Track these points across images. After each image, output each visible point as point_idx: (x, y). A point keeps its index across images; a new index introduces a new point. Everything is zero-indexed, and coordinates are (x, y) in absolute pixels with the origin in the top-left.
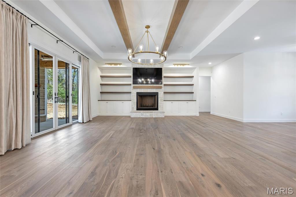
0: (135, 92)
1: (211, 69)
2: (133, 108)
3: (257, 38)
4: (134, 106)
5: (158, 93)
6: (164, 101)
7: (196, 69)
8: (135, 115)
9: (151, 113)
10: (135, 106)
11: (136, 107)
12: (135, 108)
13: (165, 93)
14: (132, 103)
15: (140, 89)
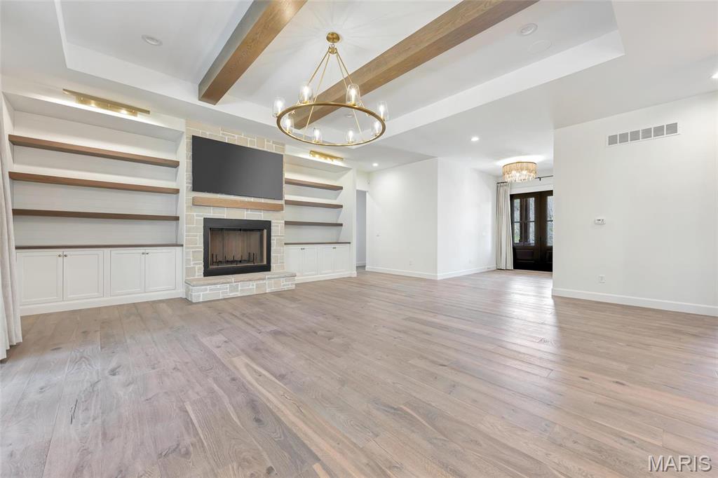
0: (201, 216)
1: (369, 175)
2: (189, 271)
3: (475, 139)
4: (196, 264)
5: (270, 222)
6: (285, 244)
7: (351, 171)
8: (208, 292)
9: (261, 282)
10: (200, 264)
11: (202, 266)
12: (199, 269)
13: (287, 223)
14: (187, 253)
15: (217, 210)
